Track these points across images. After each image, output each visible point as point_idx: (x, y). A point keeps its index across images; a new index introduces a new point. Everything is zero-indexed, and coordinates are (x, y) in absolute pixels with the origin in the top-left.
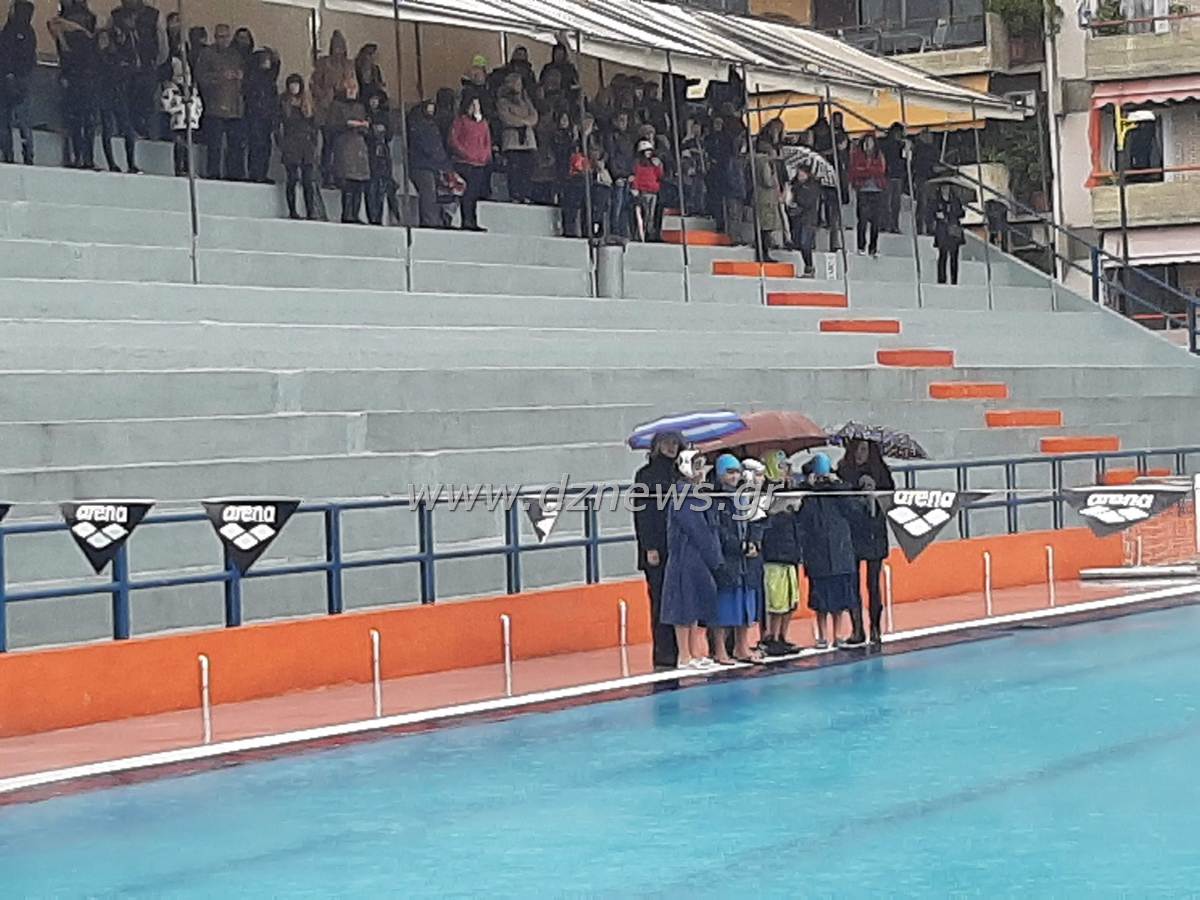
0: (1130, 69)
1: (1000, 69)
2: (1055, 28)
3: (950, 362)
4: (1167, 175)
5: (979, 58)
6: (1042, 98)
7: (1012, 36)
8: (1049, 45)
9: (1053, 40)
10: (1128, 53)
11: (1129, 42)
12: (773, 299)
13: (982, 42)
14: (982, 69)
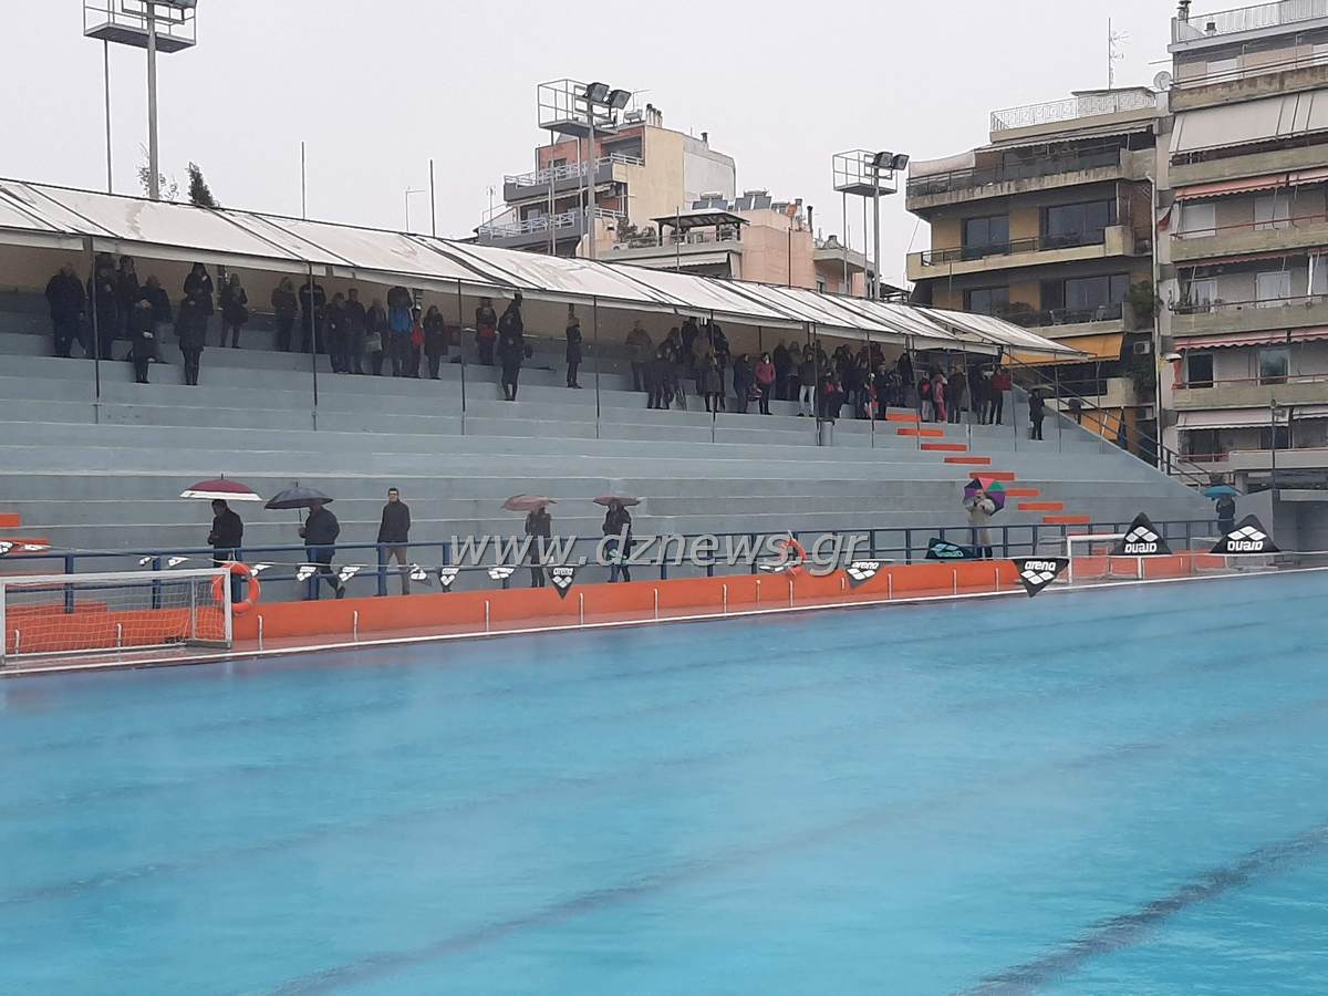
0: (1193, 331)
1: (1129, 330)
2: (1159, 310)
3: (1013, 479)
4: (1215, 385)
5: (1118, 325)
6: (1153, 346)
7: (1138, 315)
8: (1156, 319)
9: (1158, 317)
10: (1192, 323)
11: (1192, 318)
12: (924, 447)
13: (1120, 318)
14: (1119, 330)
